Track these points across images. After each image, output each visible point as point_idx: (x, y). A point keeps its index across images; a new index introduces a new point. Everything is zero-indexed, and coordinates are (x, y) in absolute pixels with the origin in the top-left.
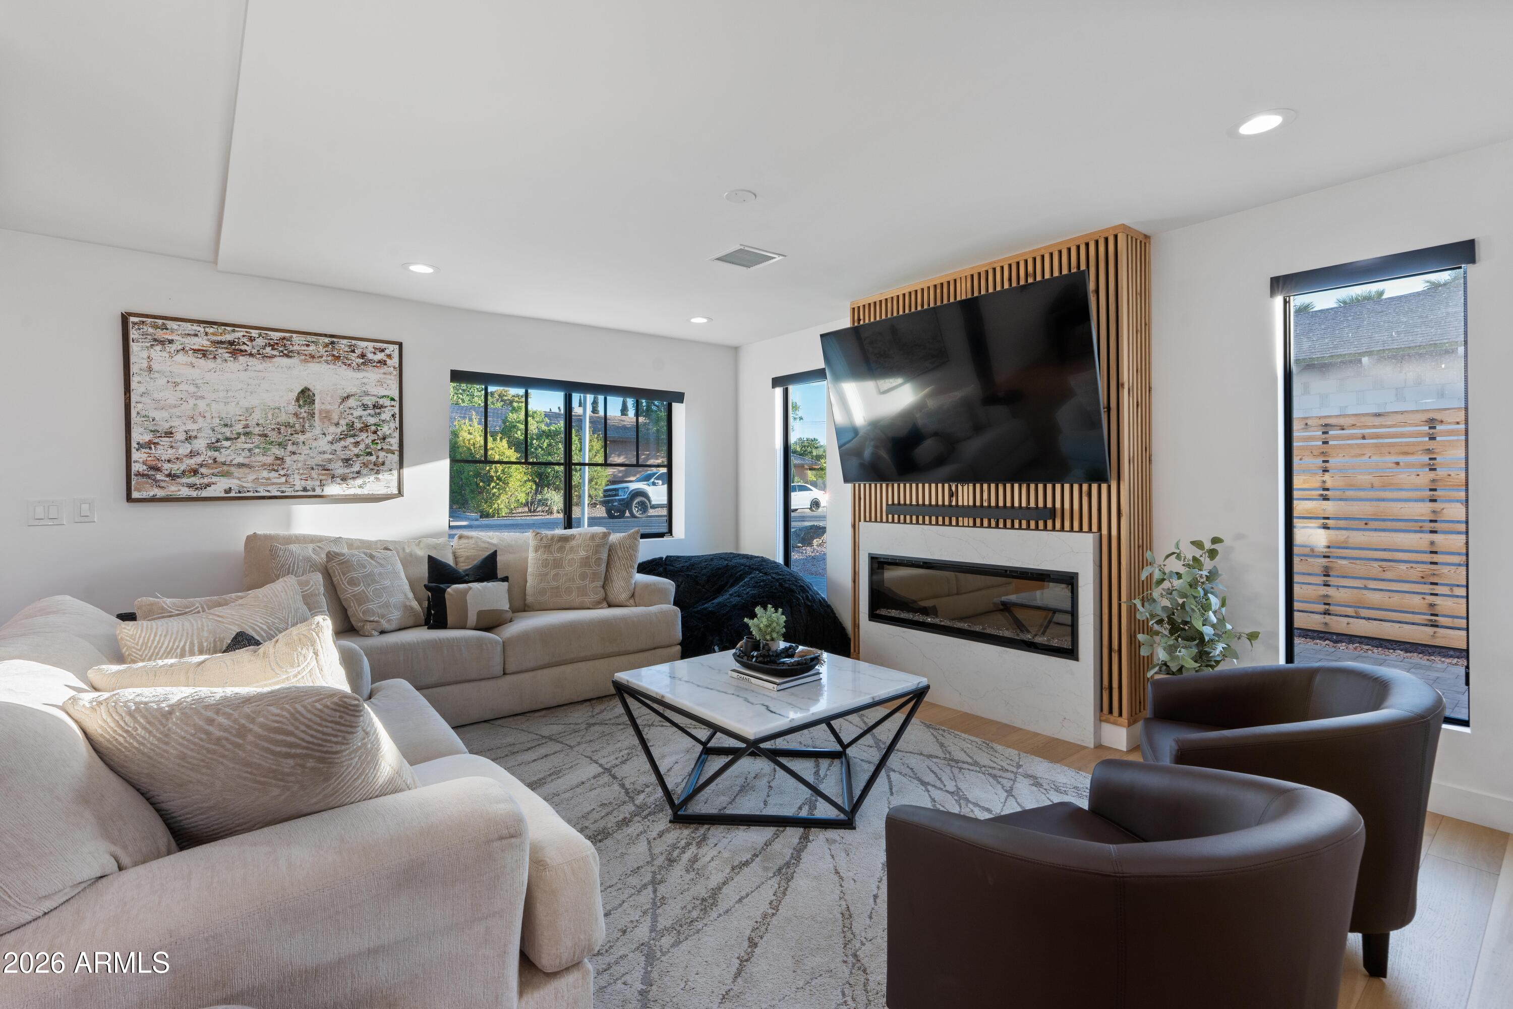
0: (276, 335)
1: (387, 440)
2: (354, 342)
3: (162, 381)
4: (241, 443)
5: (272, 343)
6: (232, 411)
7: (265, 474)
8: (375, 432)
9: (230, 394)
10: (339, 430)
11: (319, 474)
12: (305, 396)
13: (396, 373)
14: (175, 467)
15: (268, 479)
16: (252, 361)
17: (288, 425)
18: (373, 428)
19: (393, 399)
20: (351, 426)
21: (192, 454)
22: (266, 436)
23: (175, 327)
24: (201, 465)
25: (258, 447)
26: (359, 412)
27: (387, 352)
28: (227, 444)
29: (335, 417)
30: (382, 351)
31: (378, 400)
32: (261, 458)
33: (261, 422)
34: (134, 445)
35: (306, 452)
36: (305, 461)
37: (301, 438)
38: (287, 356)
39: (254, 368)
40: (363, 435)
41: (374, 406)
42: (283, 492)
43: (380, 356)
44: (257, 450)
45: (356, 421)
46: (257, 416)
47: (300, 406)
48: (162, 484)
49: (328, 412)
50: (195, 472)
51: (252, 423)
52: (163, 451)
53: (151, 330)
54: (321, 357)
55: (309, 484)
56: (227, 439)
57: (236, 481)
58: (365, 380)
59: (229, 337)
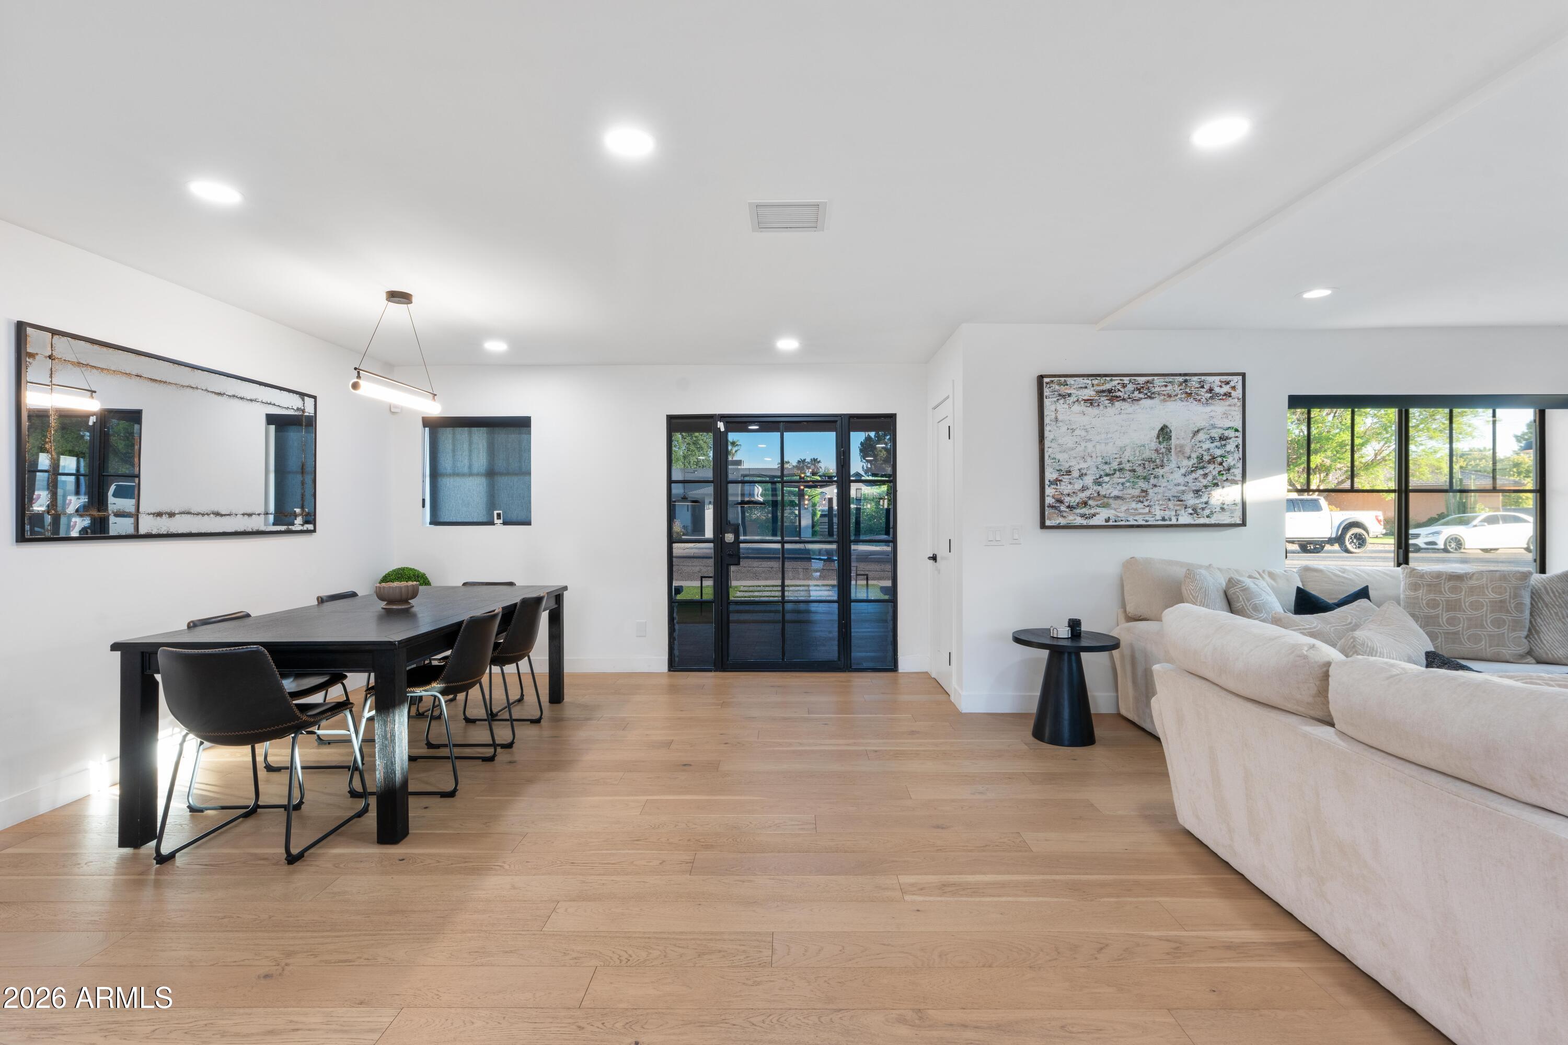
0: (1142, 380)
1: (1232, 471)
2: (1203, 378)
3: (1064, 429)
4: (1117, 479)
5: (1139, 386)
6: (1110, 450)
7: (1134, 505)
8: (1221, 464)
9: (1109, 436)
10: (1190, 463)
11: (1174, 505)
12: (1164, 433)
13: (1240, 404)
14: (1073, 499)
15: (1136, 509)
16: (1125, 405)
17: (1150, 460)
18: (1219, 459)
19: (1237, 430)
20: (1200, 458)
21: (1084, 489)
22: (1134, 471)
23: (1073, 382)
24: (1089, 498)
25: (1128, 481)
26: (1207, 445)
27: (1232, 384)
28: (1106, 479)
29: (1187, 450)
30: (1227, 383)
31: (1224, 432)
32: (1131, 491)
33: (1131, 458)
34: (1047, 482)
35: (1165, 484)
36: (1164, 492)
37: (1160, 472)
38: (1150, 397)
39: (1125, 411)
40: (1211, 467)
41: (1220, 438)
42: (1147, 521)
43: (1226, 389)
44: (1128, 484)
45: (1205, 453)
46: (1128, 454)
47: (1160, 443)
48: (1065, 514)
49: (1182, 446)
50: (1085, 504)
51: (1124, 460)
52: (1065, 488)
53: (1057, 387)
54: (1176, 395)
55: (1167, 514)
56: (1107, 475)
57: (1113, 512)
58: (1213, 414)
59: (1108, 386)
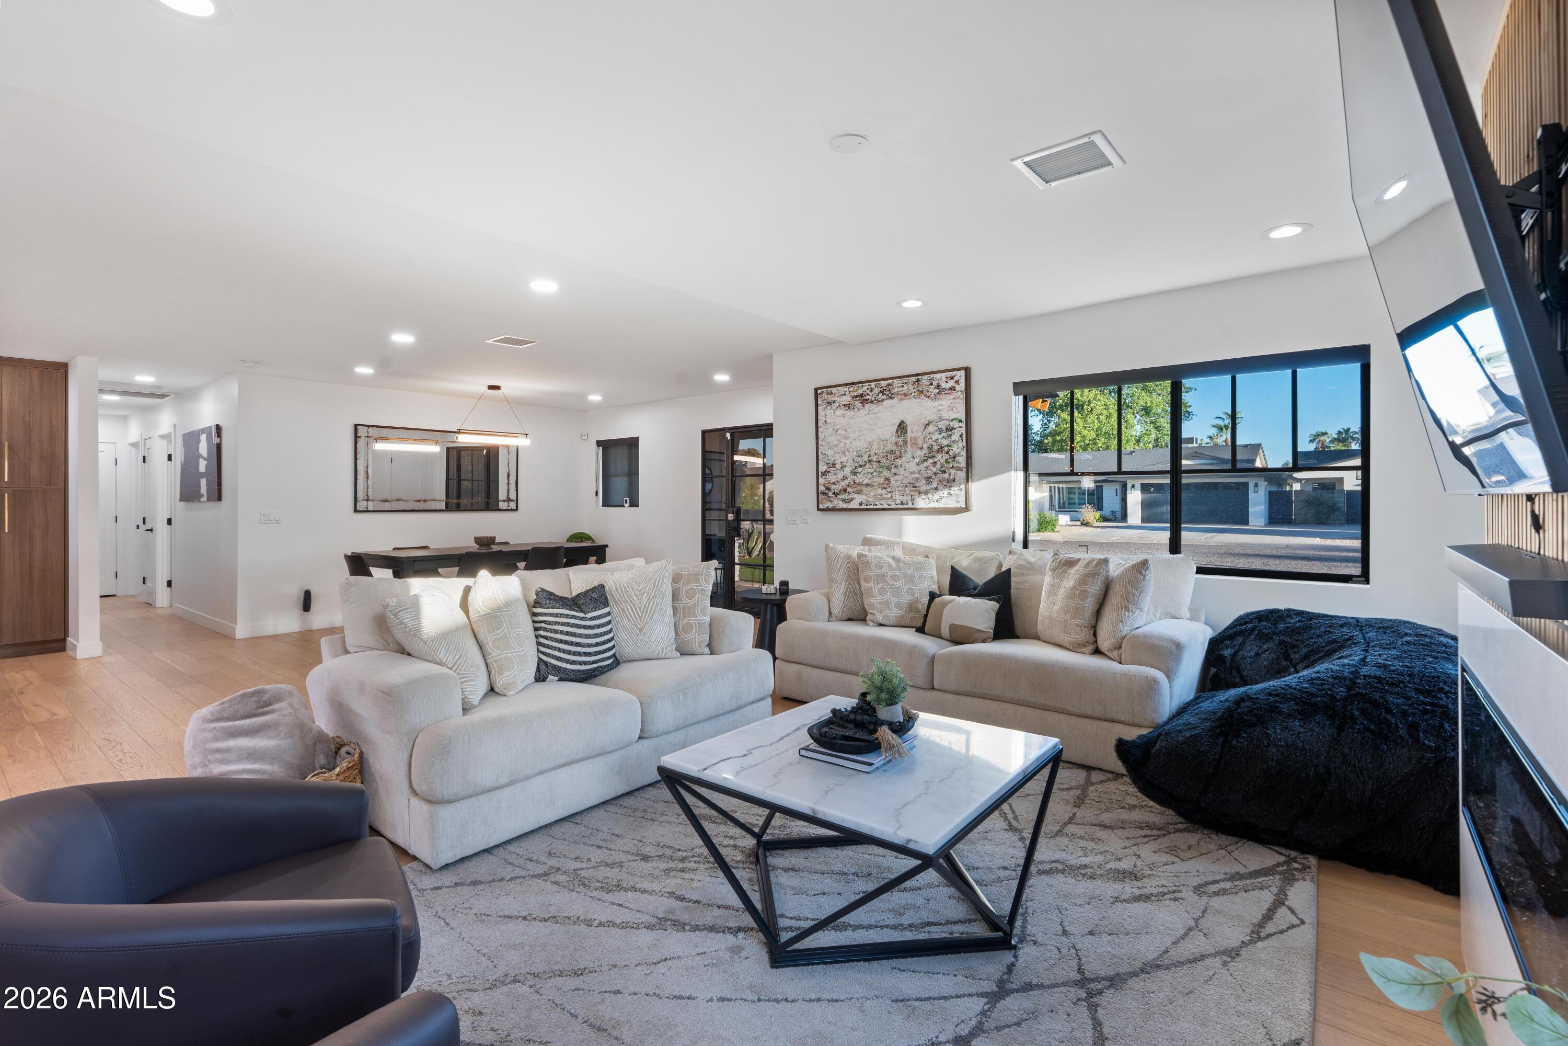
0: (884, 383)
1: (957, 459)
2: (932, 376)
3: (831, 430)
4: (867, 470)
5: (882, 389)
6: (861, 445)
7: (879, 491)
8: (947, 453)
9: (862, 433)
10: (923, 453)
11: (911, 491)
12: (902, 428)
13: (963, 396)
14: (837, 487)
15: (881, 495)
16: (872, 406)
17: (892, 452)
18: (946, 449)
19: (960, 421)
20: (930, 448)
21: (844, 478)
22: (879, 462)
23: (836, 391)
24: (848, 486)
25: (875, 471)
26: (936, 436)
27: (956, 378)
28: (860, 469)
29: (920, 442)
30: (952, 378)
31: (950, 423)
32: (877, 479)
33: (877, 451)
34: (820, 474)
35: (903, 473)
36: (902, 480)
37: (899, 462)
38: (891, 398)
39: (873, 412)
40: (939, 456)
41: (947, 429)
42: (889, 505)
43: (951, 383)
44: (875, 473)
45: (934, 444)
46: (875, 448)
47: (898, 436)
48: (832, 499)
49: (916, 439)
50: (845, 490)
51: (872, 453)
52: (832, 478)
53: (826, 396)
54: (911, 394)
55: (905, 498)
56: (860, 466)
57: (864, 497)
58: (940, 408)
59: (860, 392)
